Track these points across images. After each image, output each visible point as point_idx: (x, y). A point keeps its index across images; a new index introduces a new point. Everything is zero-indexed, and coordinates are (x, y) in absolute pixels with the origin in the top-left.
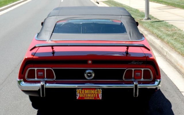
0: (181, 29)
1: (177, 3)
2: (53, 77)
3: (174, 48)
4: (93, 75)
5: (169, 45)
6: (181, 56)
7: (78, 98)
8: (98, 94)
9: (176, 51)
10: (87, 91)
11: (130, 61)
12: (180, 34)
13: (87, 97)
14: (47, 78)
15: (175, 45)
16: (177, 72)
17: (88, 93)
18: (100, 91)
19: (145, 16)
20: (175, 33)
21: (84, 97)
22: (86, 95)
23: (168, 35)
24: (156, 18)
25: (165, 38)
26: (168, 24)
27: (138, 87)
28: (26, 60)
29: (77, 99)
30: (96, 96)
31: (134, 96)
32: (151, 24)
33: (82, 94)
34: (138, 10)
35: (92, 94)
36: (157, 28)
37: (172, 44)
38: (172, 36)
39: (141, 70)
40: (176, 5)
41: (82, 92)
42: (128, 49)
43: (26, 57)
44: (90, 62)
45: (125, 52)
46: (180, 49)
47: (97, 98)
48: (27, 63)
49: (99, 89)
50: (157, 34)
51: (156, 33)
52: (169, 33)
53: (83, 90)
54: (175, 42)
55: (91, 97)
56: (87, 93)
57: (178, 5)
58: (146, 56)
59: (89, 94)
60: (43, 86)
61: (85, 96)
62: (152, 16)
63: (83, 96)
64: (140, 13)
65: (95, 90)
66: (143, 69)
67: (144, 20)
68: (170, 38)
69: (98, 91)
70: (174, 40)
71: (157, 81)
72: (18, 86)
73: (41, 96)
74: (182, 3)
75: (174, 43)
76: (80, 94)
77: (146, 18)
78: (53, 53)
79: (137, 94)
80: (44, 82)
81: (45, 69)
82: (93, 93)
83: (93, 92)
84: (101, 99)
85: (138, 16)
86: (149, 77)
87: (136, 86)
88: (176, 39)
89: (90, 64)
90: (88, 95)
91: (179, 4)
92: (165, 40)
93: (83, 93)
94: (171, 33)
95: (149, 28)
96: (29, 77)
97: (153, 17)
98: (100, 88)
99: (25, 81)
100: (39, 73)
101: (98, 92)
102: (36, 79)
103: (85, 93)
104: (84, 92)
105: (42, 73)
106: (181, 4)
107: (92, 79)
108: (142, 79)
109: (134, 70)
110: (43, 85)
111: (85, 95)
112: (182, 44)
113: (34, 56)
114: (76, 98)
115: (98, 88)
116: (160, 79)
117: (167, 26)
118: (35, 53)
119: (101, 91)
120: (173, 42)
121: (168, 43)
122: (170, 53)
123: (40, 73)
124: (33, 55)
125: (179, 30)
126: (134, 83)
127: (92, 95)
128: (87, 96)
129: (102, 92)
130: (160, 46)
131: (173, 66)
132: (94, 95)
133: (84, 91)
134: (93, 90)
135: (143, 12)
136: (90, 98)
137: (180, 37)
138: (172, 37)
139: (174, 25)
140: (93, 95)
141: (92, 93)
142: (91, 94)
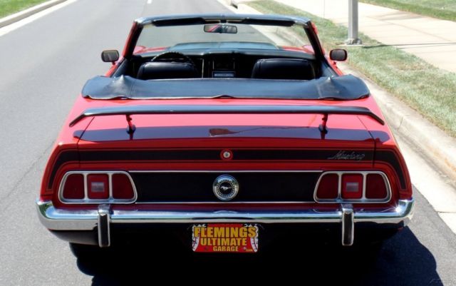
0: (434, 65)
1: (423, 6)
2: (131, 195)
3: (420, 109)
4: (236, 189)
5: (405, 102)
6: (436, 127)
7: (195, 248)
8: (248, 239)
9: (423, 116)
10: (219, 232)
11: (333, 153)
12: (433, 77)
13: (221, 245)
14: (115, 196)
15: (420, 102)
16: (427, 166)
17: (223, 236)
18: (255, 231)
19: (347, 35)
20: (422, 75)
21: (213, 246)
22: (217, 241)
23: (405, 80)
24: (374, 41)
25: (398, 86)
26: (403, 54)
27: (354, 221)
28: (60, 151)
29: (194, 250)
30: (244, 244)
31: (343, 244)
32: (362, 55)
33: (207, 238)
34: (331, 23)
35: (234, 237)
36: (377, 64)
37: (414, 100)
38: (413, 80)
39: (361, 175)
40: (421, 8)
41: (206, 233)
42: (325, 119)
43: (61, 144)
44: (227, 155)
45: (319, 128)
46: (433, 111)
47: (245, 248)
48: (64, 158)
49: (250, 226)
50: (378, 76)
51: (374, 75)
52: (406, 74)
53: (209, 229)
54: (421, 96)
55: (230, 246)
56: (219, 236)
57: (425, 9)
58: (375, 138)
59: (225, 238)
60: (103, 219)
61: (214, 244)
62: (365, 34)
63: (209, 244)
64: (336, 27)
65: (241, 229)
66: (365, 174)
67: (345, 45)
68: (409, 87)
69: (250, 230)
70: (418, 91)
71: (404, 204)
72: (40, 218)
73: (100, 245)
74: (435, 5)
75: (419, 98)
76: (202, 239)
77: (350, 39)
78: (131, 130)
79: (350, 239)
80: (108, 208)
81: (110, 173)
82: (236, 236)
83: (234, 232)
84: (256, 251)
85: (333, 35)
86: (383, 194)
87: (348, 217)
88: (422, 88)
89: (226, 161)
90: (223, 240)
91: (429, 7)
92: (398, 91)
93: (209, 235)
94: (412, 74)
95: (358, 62)
96: (68, 194)
97: (367, 38)
98: (253, 224)
99: (58, 205)
100: (94, 184)
101: (248, 233)
102: (86, 200)
103: (216, 236)
104: (213, 234)
105: (101, 184)
106: (432, 7)
107: (233, 200)
108: (364, 199)
109: (344, 176)
110: (106, 217)
111: (214, 240)
112: (437, 100)
113: (80, 139)
114: (192, 248)
115: (248, 224)
116: (411, 199)
117: (402, 58)
118: (84, 131)
119: (257, 230)
120: (415, 94)
121: (405, 97)
122: (409, 121)
123: (98, 185)
124: (79, 136)
125: (431, 67)
126: (344, 210)
127: (233, 240)
128: (219, 244)
129: (259, 232)
130: (385, 105)
131: (416, 152)
132: (239, 240)
133: (213, 230)
134: (237, 229)
135: (343, 26)
136: (229, 249)
137: (433, 83)
138: (415, 84)
139: (418, 56)
140: (237, 241)
141: (232, 236)
142: (230, 238)
